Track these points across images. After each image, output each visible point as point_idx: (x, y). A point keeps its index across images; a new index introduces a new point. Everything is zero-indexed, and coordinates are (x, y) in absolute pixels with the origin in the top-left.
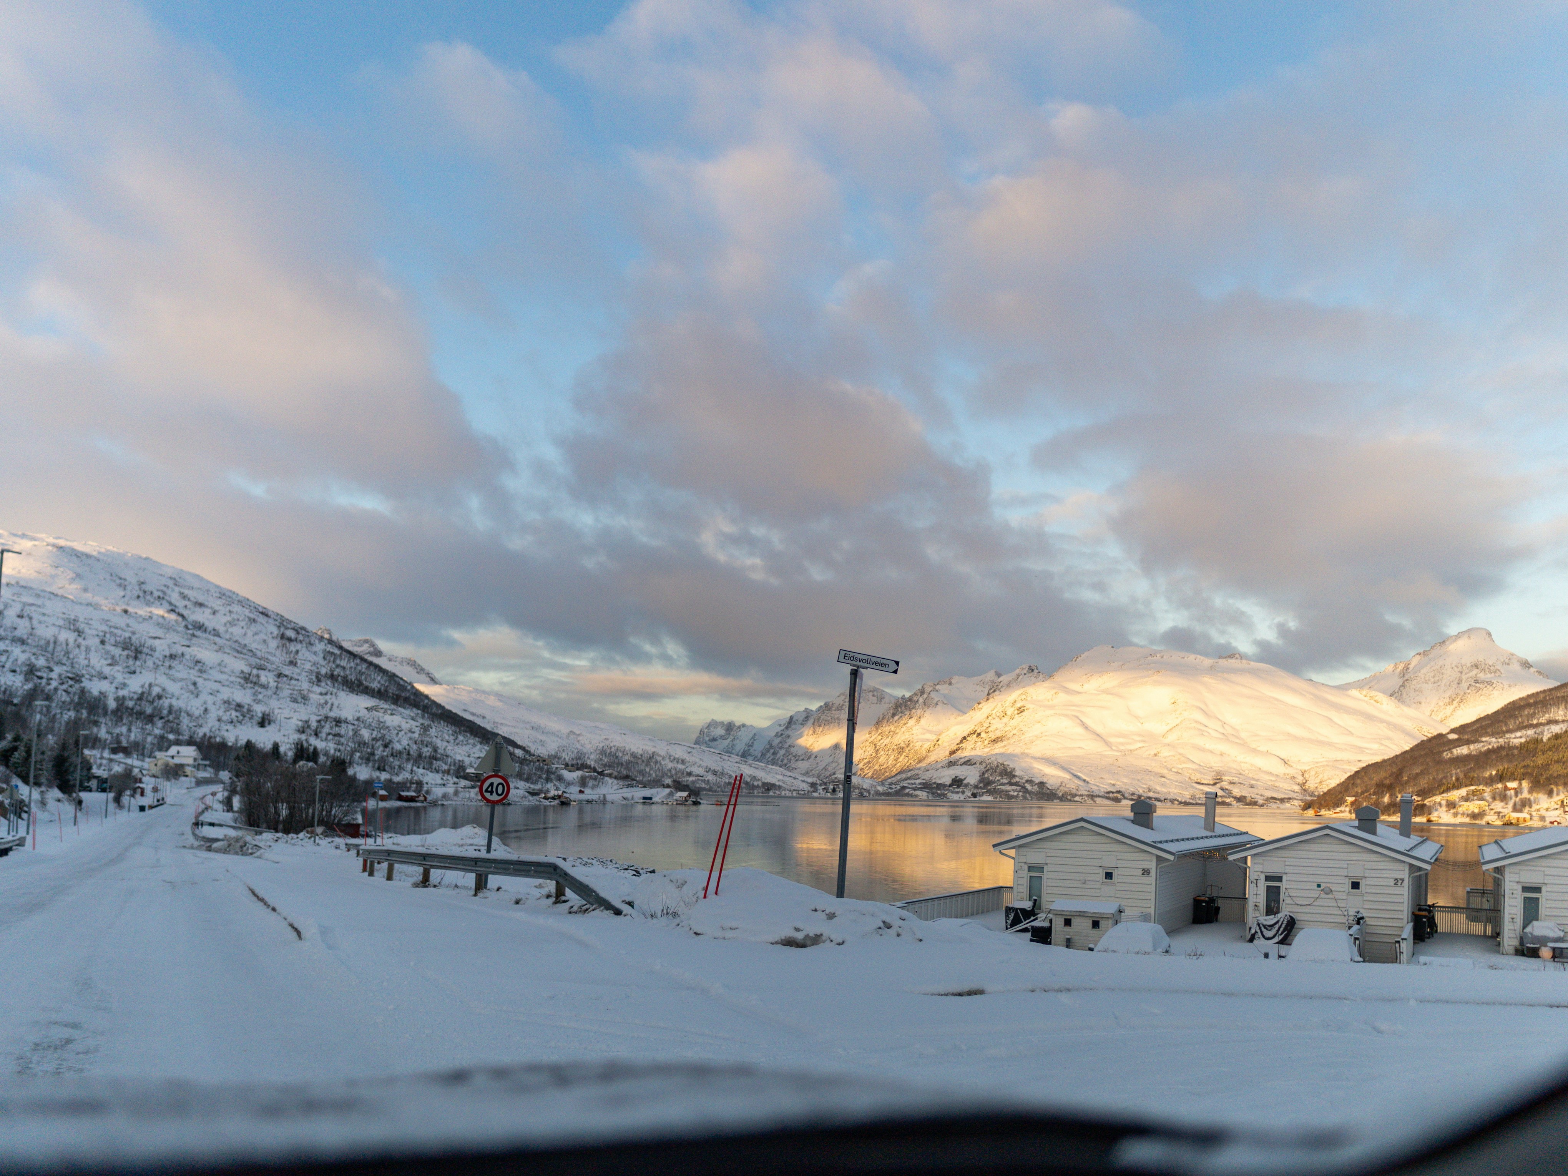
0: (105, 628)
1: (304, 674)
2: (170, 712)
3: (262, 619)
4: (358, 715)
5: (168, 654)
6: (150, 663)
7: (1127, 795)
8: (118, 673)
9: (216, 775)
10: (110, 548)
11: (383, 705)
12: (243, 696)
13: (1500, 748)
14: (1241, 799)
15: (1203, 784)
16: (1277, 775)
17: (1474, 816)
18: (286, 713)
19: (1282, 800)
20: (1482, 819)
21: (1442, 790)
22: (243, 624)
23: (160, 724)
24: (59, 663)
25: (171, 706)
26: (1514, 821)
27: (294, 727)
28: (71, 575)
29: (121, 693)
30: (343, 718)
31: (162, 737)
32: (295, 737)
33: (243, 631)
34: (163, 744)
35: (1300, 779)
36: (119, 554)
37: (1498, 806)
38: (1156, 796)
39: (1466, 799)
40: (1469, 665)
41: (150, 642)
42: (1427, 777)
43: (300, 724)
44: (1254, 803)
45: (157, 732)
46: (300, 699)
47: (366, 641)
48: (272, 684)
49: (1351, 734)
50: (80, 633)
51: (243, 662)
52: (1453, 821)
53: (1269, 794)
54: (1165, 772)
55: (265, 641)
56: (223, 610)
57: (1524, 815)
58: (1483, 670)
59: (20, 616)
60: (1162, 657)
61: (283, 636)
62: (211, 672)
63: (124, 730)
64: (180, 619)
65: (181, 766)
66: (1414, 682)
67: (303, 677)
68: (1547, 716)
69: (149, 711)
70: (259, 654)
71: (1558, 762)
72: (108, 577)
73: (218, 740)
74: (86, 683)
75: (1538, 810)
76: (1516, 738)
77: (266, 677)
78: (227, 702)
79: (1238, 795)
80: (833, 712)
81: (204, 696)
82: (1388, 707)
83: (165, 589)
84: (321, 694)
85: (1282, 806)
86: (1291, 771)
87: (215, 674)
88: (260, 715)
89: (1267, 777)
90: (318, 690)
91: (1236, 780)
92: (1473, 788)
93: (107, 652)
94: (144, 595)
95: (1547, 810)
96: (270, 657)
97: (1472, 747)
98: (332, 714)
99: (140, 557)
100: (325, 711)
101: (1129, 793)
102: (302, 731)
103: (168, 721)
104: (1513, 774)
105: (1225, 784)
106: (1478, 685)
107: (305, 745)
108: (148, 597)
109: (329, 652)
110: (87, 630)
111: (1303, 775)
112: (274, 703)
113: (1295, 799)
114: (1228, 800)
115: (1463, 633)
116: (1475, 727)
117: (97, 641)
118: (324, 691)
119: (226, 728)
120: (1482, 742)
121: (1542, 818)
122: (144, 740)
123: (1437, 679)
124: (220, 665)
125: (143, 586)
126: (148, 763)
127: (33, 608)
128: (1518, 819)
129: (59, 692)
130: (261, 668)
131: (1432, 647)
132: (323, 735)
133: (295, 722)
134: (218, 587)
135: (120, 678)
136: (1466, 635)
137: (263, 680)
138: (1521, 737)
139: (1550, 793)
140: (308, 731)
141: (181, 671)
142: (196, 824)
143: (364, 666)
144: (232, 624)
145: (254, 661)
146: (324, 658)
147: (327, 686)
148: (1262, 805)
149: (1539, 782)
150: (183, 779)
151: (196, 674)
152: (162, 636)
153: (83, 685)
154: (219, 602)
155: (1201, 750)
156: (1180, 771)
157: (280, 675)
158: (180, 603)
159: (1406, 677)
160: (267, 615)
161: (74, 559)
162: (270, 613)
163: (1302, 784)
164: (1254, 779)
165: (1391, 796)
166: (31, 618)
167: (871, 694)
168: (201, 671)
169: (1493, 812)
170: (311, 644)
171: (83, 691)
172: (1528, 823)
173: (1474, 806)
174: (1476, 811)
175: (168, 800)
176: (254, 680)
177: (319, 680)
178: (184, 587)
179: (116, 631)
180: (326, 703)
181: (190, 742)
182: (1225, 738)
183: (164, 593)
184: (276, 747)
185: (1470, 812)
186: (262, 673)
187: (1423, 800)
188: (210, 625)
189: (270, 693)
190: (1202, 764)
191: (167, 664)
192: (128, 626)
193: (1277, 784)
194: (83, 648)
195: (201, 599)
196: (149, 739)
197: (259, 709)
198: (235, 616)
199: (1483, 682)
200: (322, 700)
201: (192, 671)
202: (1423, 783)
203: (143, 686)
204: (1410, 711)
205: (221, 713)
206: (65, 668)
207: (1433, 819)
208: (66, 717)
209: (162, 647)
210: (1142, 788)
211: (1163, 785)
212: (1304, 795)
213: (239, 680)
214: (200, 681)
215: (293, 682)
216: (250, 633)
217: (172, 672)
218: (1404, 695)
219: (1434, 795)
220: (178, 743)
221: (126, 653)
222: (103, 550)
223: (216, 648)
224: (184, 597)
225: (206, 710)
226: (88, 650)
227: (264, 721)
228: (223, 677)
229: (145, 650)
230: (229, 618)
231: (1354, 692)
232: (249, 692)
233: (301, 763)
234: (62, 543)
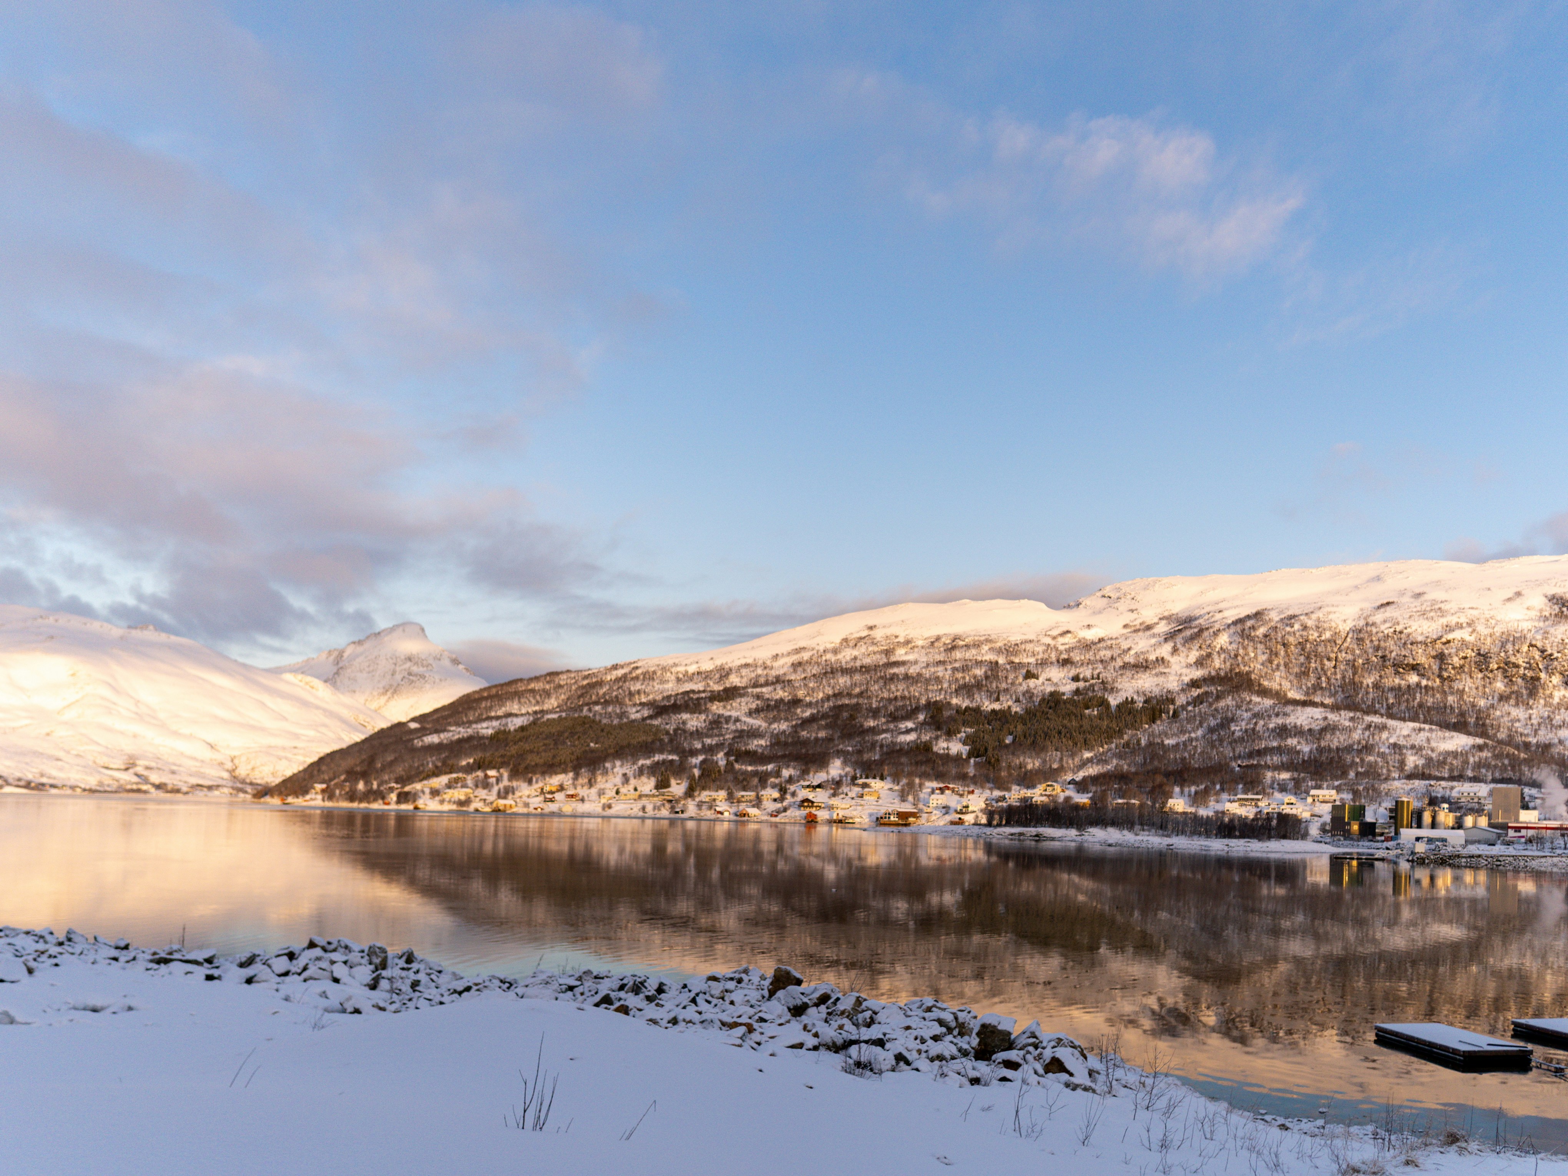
7: (11, 781)
13: (470, 738)
14: (159, 787)
15: (111, 769)
16: (202, 761)
17: (461, 803)
19: (210, 788)
20: (468, 806)
21: (421, 777)
26: (501, 808)
35: (229, 765)
37: (482, 793)
38: (51, 781)
39: (449, 786)
40: (403, 657)
42: (402, 765)
44: (178, 791)
49: (285, 719)
52: (439, 808)
53: (194, 781)
54: (61, 754)
57: (509, 802)
58: (416, 664)
60: (56, 621)
66: (349, 671)
68: (503, 709)
71: (531, 751)
75: (521, 797)
76: (482, 728)
79: (157, 782)
82: (322, 692)
85: (210, 794)
86: (219, 757)
89: (191, 763)
91: (153, 764)
92: (454, 775)
95: (529, 796)
97: (442, 736)
101: (13, 779)
104: (490, 762)
105: (140, 770)
106: (411, 678)
111: (232, 761)
113: (225, 786)
114: (144, 787)
115: (398, 626)
116: (435, 717)
120: (450, 731)
121: (527, 805)
123: (371, 668)
128: (505, 805)
131: (368, 637)
136: (401, 629)
138: (487, 728)
139: (530, 782)
148: (186, 793)
149: (518, 771)
155: (109, 730)
156: (82, 754)
159: (341, 665)
163: (231, 772)
164: (175, 764)
165: (366, 783)
169: (478, 799)
172: (515, 810)
173: (459, 794)
174: (463, 798)
182: (140, 717)
185: (457, 799)
187: (403, 787)
190: (110, 746)
193: (202, 770)
199: (416, 675)
202: (400, 770)
204: (346, 699)
207: (421, 806)
210: (31, 772)
211: (61, 769)
212: (234, 782)
218: (338, 683)
219: (413, 783)
231: (288, 677)
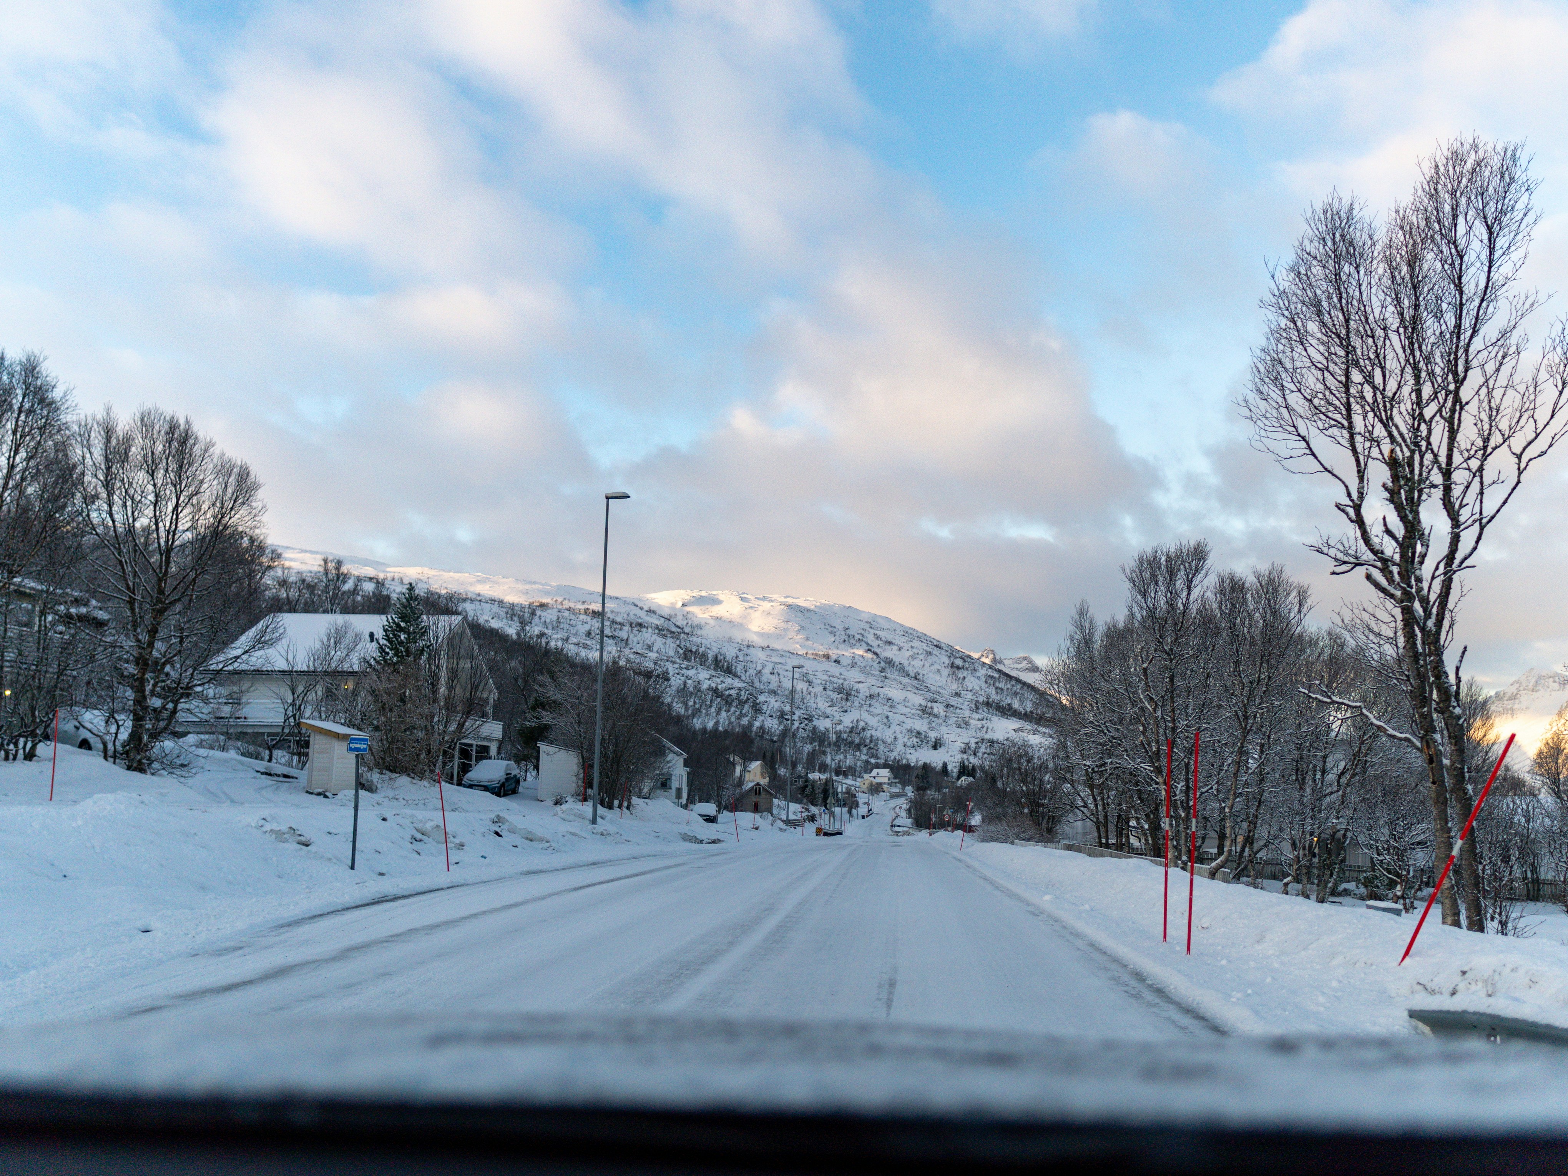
0: (826, 678)
1: (966, 703)
2: (871, 741)
3: (936, 651)
4: (1007, 736)
5: (868, 694)
6: (856, 704)
8: (835, 712)
9: (903, 789)
10: (823, 601)
11: (1028, 726)
12: (921, 725)
18: (952, 737)
22: (921, 657)
23: (865, 750)
24: (799, 708)
25: (872, 736)
27: (958, 749)
28: (798, 628)
29: (839, 728)
30: (995, 739)
31: (867, 762)
32: (959, 757)
33: (922, 663)
34: (868, 767)
36: (830, 606)
41: (857, 686)
43: (963, 745)
45: (864, 757)
46: (963, 725)
47: (1025, 658)
48: (943, 714)
50: (810, 683)
51: (921, 697)
55: (938, 670)
56: (907, 646)
59: (772, 673)
61: (952, 665)
62: (898, 706)
63: (841, 757)
64: (875, 657)
65: (881, 784)
67: (965, 707)
69: (857, 741)
70: (932, 688)
72: (823, 626)
73: (904, 762)
74: (816, 722)
77: (938, 709)
78: (910, 731)
80: (1505, 702)
81: (894, 727)
83: (863, 632)
84: (979, 720)
87: (901, 709)
88: (934, 740)
90: (976, 716)
93: (828, 697)
94: (849, 639)
96: (941, 691)
98: (987, 737)
99: (845, 607)
100: (980, 735)
102: (964, 752)
103: (870, 748)
107: (966, 763)
108: (852, 641)
109: (990, 676)
110: (815, 681)
112: (944, 730)
117: (821, 688)
118: (981, 717)
119: (909, 751)
122: (855, 765)
124: (904, 700)
125: (848, 632)
126: (858, 782)
127: (779, 666)
129: (801, 730)
130: (934, 701)
132: (980, 754)
133: (959, 745)
134: (902, 626)
135: (837, 717)
137: (936, 710)
140: (969, 752)
141: (879, 708)
142: (892, 826)
143: (1019, 686)
144: (913, 657)
145: (929, 695)
146: (986, 682)
147: (984, 712)
150: (882, 793)
151: (888, 709)
152: (864, 680)
153: (814, 723)
154: (903, 639)
157: (948, 706)
158: (875, 643)
160: (940, 648)
161: (799, 614)
162: (943, 645)
166: (779, 674)
167: (1551, 680)
168: (891, 707)
170: (975, 670)
171: (815, 728)
175: (875, 810)
176: (929, 711)
177: (977, 708)
178: (876, 629)
179: (833, 679)
180: (983, 727)
181: (885, 766)
183: (863, 635)
184: (945, 765)
186: (934, 705)
188: (897, 660)
189: (940, 721)
191: (868, 703)
192: (841, 674)
194: (812, 694)
195: (890, 638)
196: (859, 764)
197: (933, 735)
198: (915, 651)
200: (979, 724)
201: (885, 707)
203: (852, 722)
205: (906, 740)
206: (802, 711)
208: (806, 750)
209: (864, 690)
213: (918, 712)
214: (890, 714)
215: (958, 711)
216: (927, 665)
217: (872, 709)
220: (877, 766)
221: (841, 695)
222: (818, 604)
223: (902, 686)
224: (877, 637)
225: (895, 738)
226: (816, 697)
227: (936, 745)
228: (908, 710)
229: (853, 693)
230: (910, 653)
232: (926, 721)
233: (963, 778)
234: (790, 601)
